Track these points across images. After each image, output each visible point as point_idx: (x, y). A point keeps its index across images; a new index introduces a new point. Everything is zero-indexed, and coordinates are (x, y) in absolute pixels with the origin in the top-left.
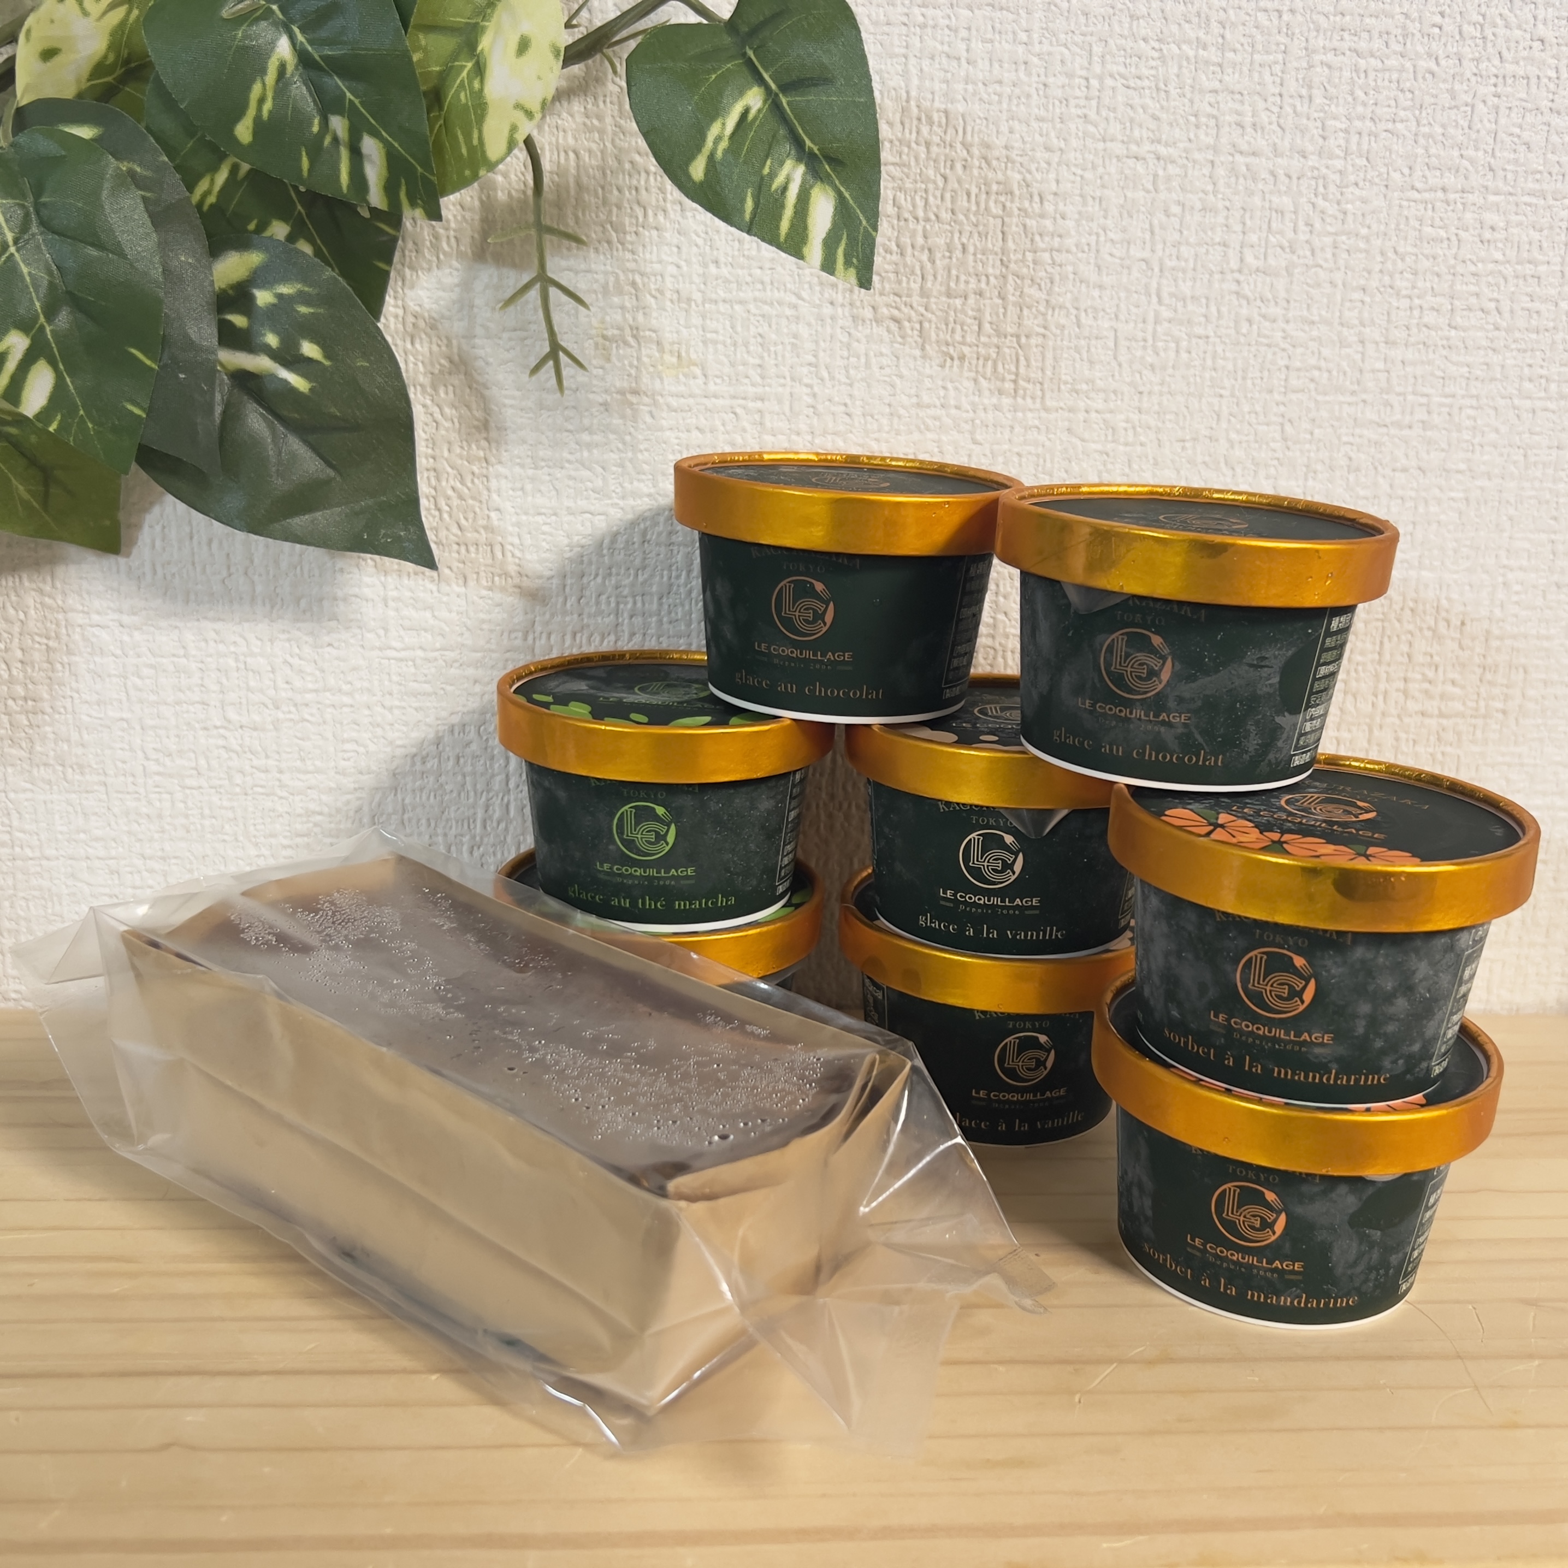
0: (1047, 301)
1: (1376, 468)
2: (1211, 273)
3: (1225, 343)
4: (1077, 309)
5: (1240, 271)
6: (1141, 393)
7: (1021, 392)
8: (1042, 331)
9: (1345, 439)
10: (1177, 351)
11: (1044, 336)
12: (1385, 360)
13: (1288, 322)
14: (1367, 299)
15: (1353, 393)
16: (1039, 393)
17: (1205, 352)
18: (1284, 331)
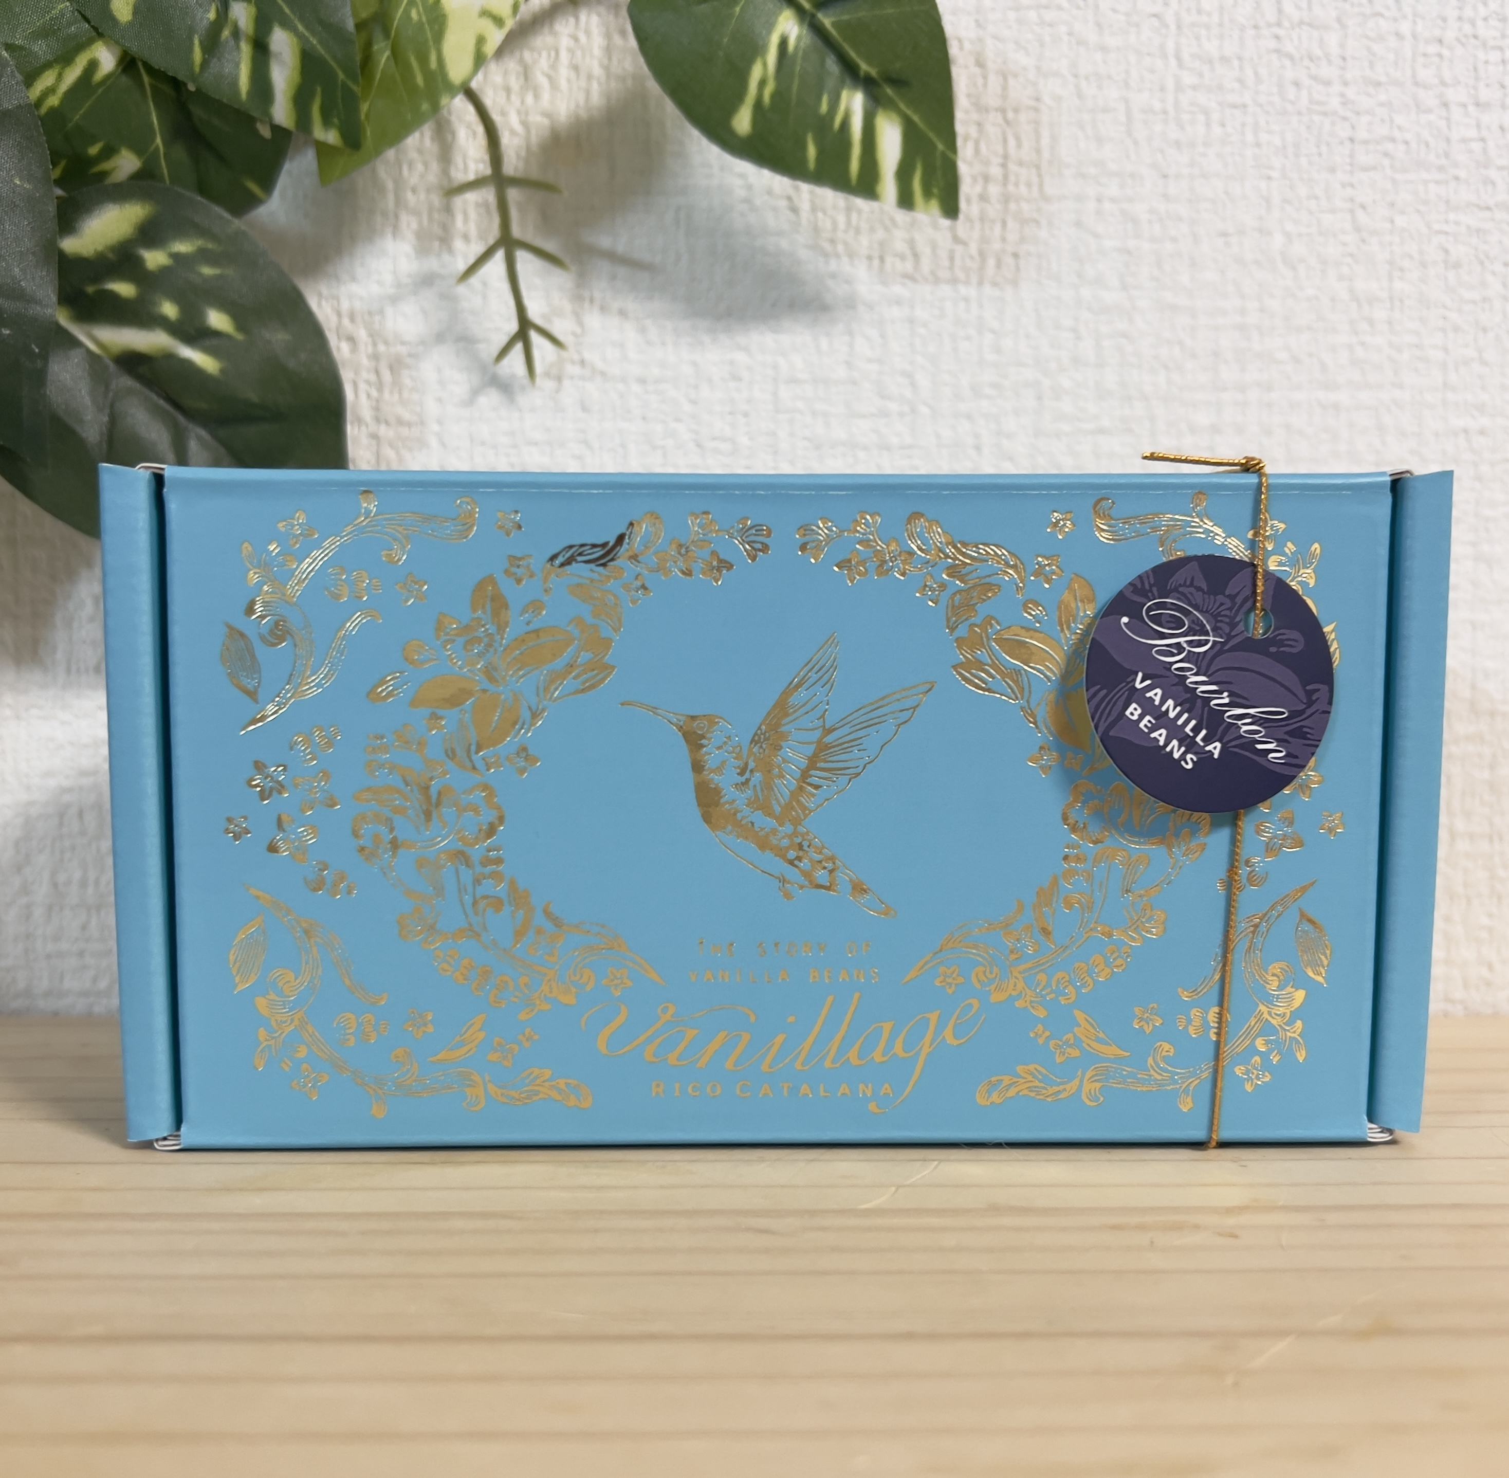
0: (1038, 68)
1: (1482, 263)
2: (1242, 29)
3: (1267, 113)
4: (1076, 76)
5: (1279, 24)
6: (1165, 176)
7: (1012, 178)
8: (1032, 103)
9: (1436, 227)
10: (1208, 125)
11: (1036, 110)
12: (1478, 126)
13: (1346, 84)
14: (1446, 52)
15: (1441, 169)
16: (1035, 180)
17: (1243, 125)
18: (1342, 95)
